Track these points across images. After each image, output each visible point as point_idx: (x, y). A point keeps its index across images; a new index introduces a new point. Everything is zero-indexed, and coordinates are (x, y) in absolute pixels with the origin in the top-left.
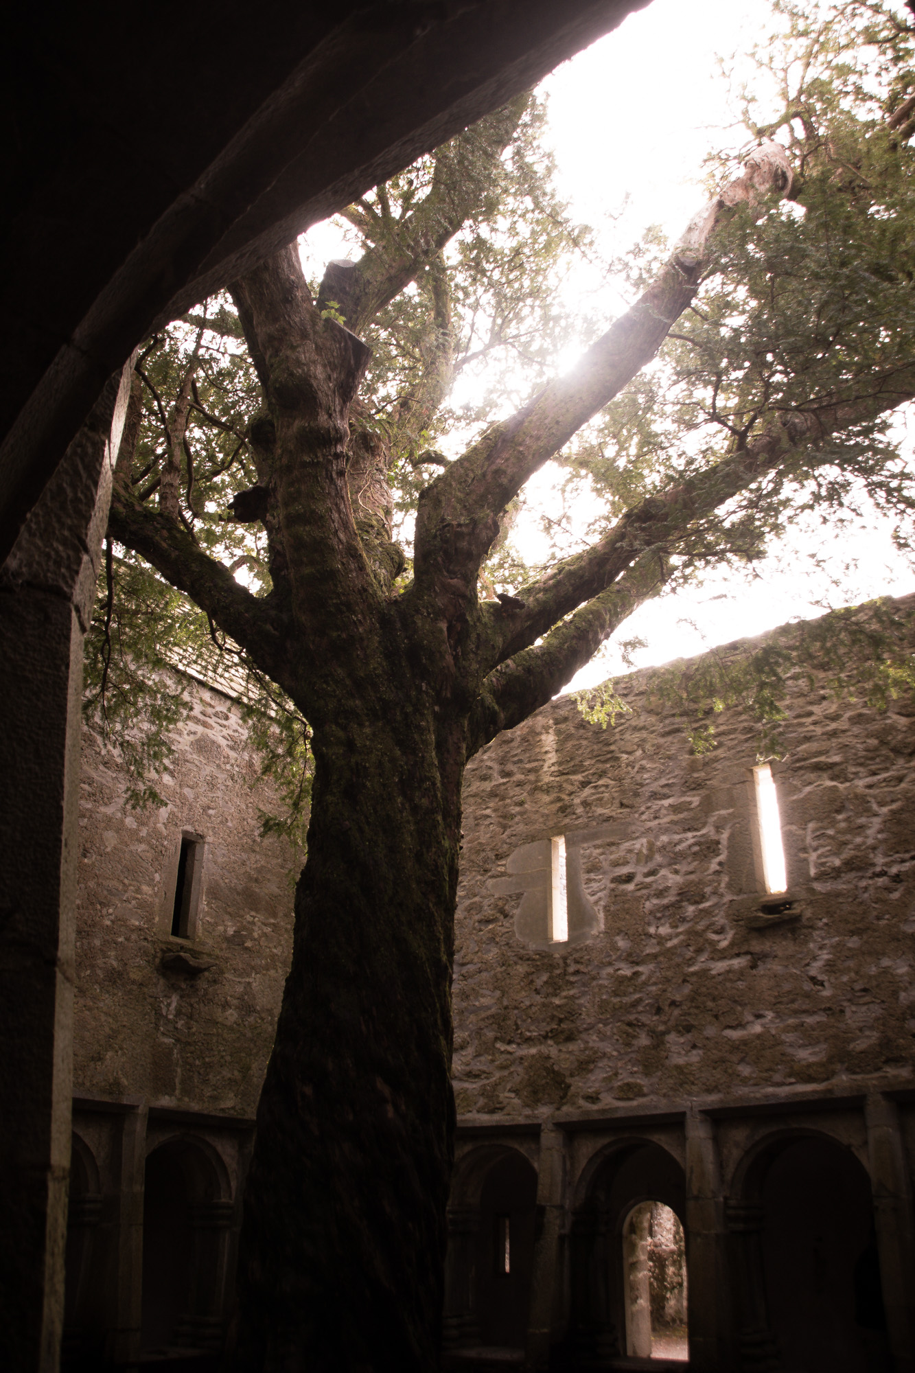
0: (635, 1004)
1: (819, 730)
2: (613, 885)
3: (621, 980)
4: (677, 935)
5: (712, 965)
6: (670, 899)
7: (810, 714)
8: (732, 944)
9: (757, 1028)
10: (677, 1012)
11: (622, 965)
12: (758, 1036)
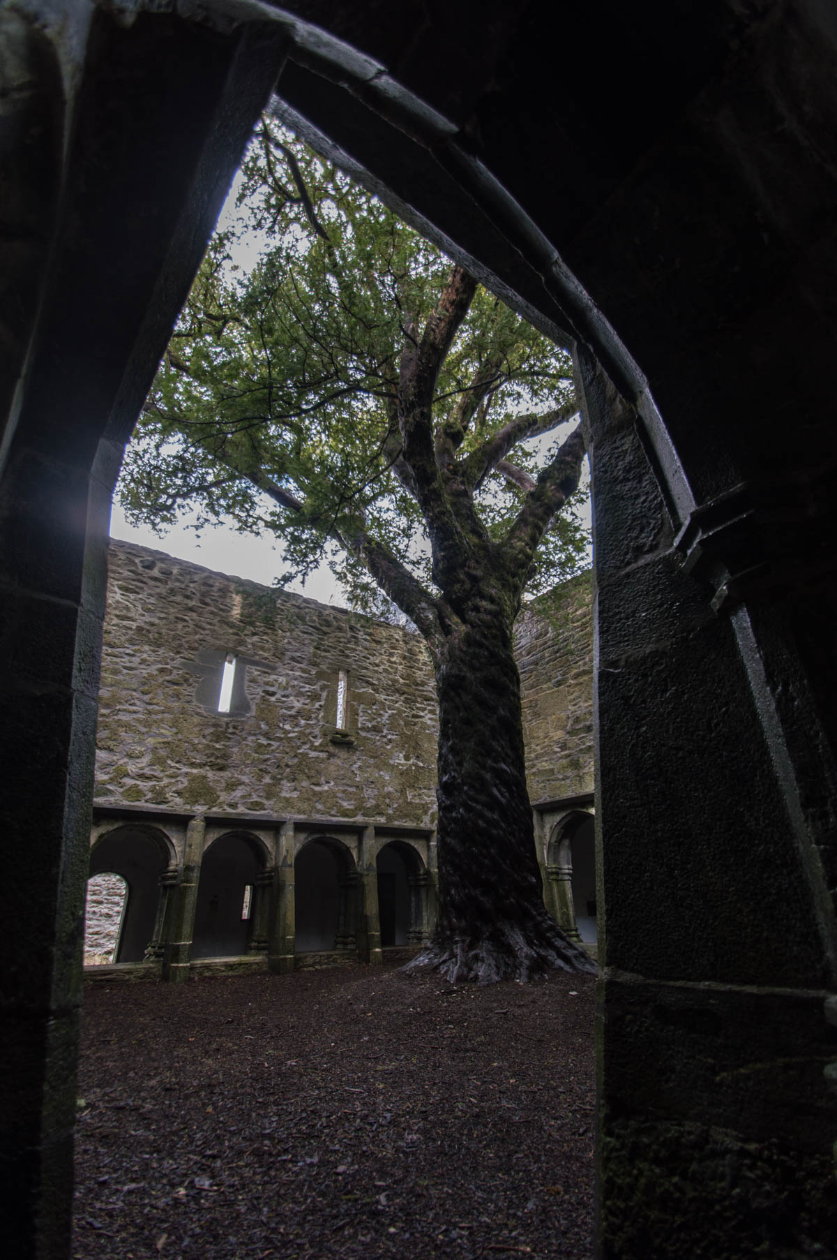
0: (265, 760)
1: (371, 667)
2: (263, 694)
3: (260, 745)
4: (294, 732)
5: (310, 752)
6: (293, 712)
7: (368, 658)
8: (321, 745)
9: (326, 788)
10: (288, 770)
11: (261, 738)
12: (327, 791)
